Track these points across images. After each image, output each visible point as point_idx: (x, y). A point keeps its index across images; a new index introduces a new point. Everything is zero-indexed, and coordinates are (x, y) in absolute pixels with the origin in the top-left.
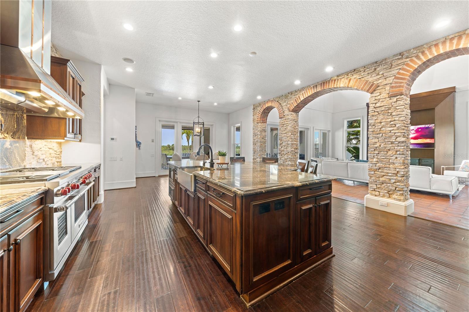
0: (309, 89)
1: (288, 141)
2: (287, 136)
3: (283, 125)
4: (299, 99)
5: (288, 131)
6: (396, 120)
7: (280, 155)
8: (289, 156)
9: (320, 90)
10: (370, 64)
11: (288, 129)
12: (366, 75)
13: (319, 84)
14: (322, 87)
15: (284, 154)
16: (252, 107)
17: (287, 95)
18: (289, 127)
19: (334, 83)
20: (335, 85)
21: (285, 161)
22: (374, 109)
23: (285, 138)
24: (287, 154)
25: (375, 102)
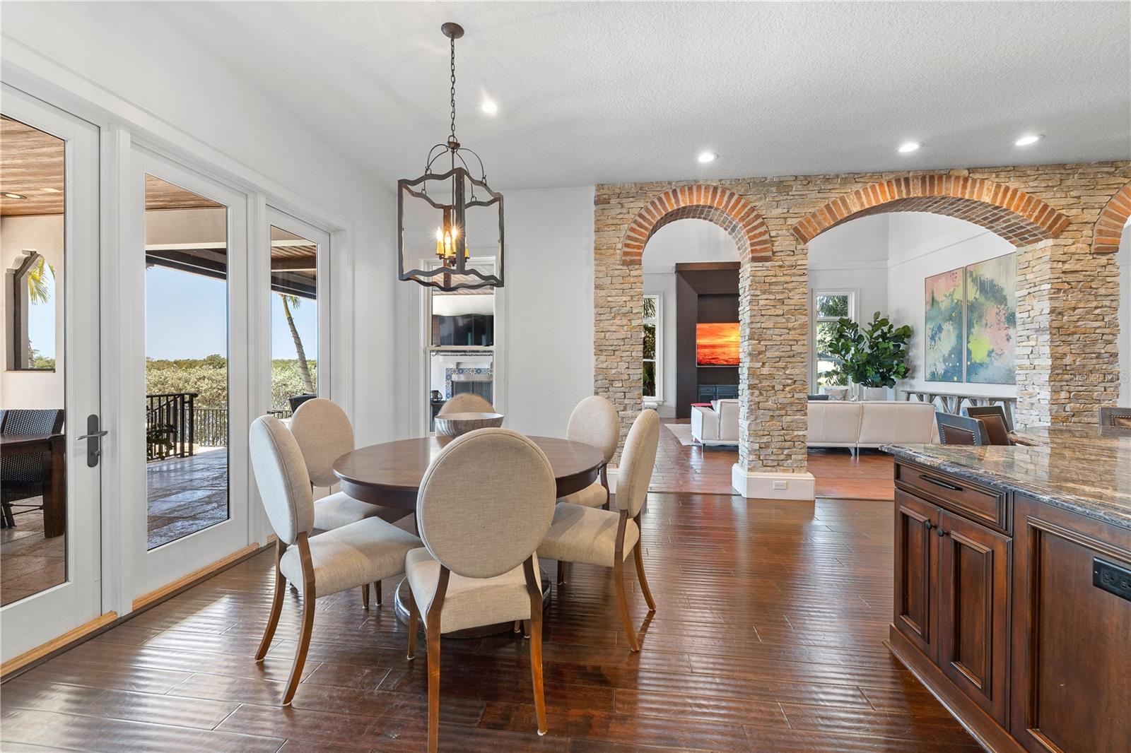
0: (881, 185)
1: (790, 343)
2: (790, 325)
3: (770, 284)
4: (842, 208)
5: (793, 307)
6: (1106, 306)
7: (757, 392)
8: (796, 396)
9: (920, 195)
10: (1051, 165)
11: (791, 302)
12: (1042, 189)
13: (916, 177)
14: (928, 188)
15: (773, 387)
16: (592, 193)
17: (789, 183)
18: (798, 297)
19: (964, 187)
20: (968, 191)
21: (783, 412)
22: (1062, 275)
23: (777, 331)
24: (787, 389)
25: (1065, 258)
